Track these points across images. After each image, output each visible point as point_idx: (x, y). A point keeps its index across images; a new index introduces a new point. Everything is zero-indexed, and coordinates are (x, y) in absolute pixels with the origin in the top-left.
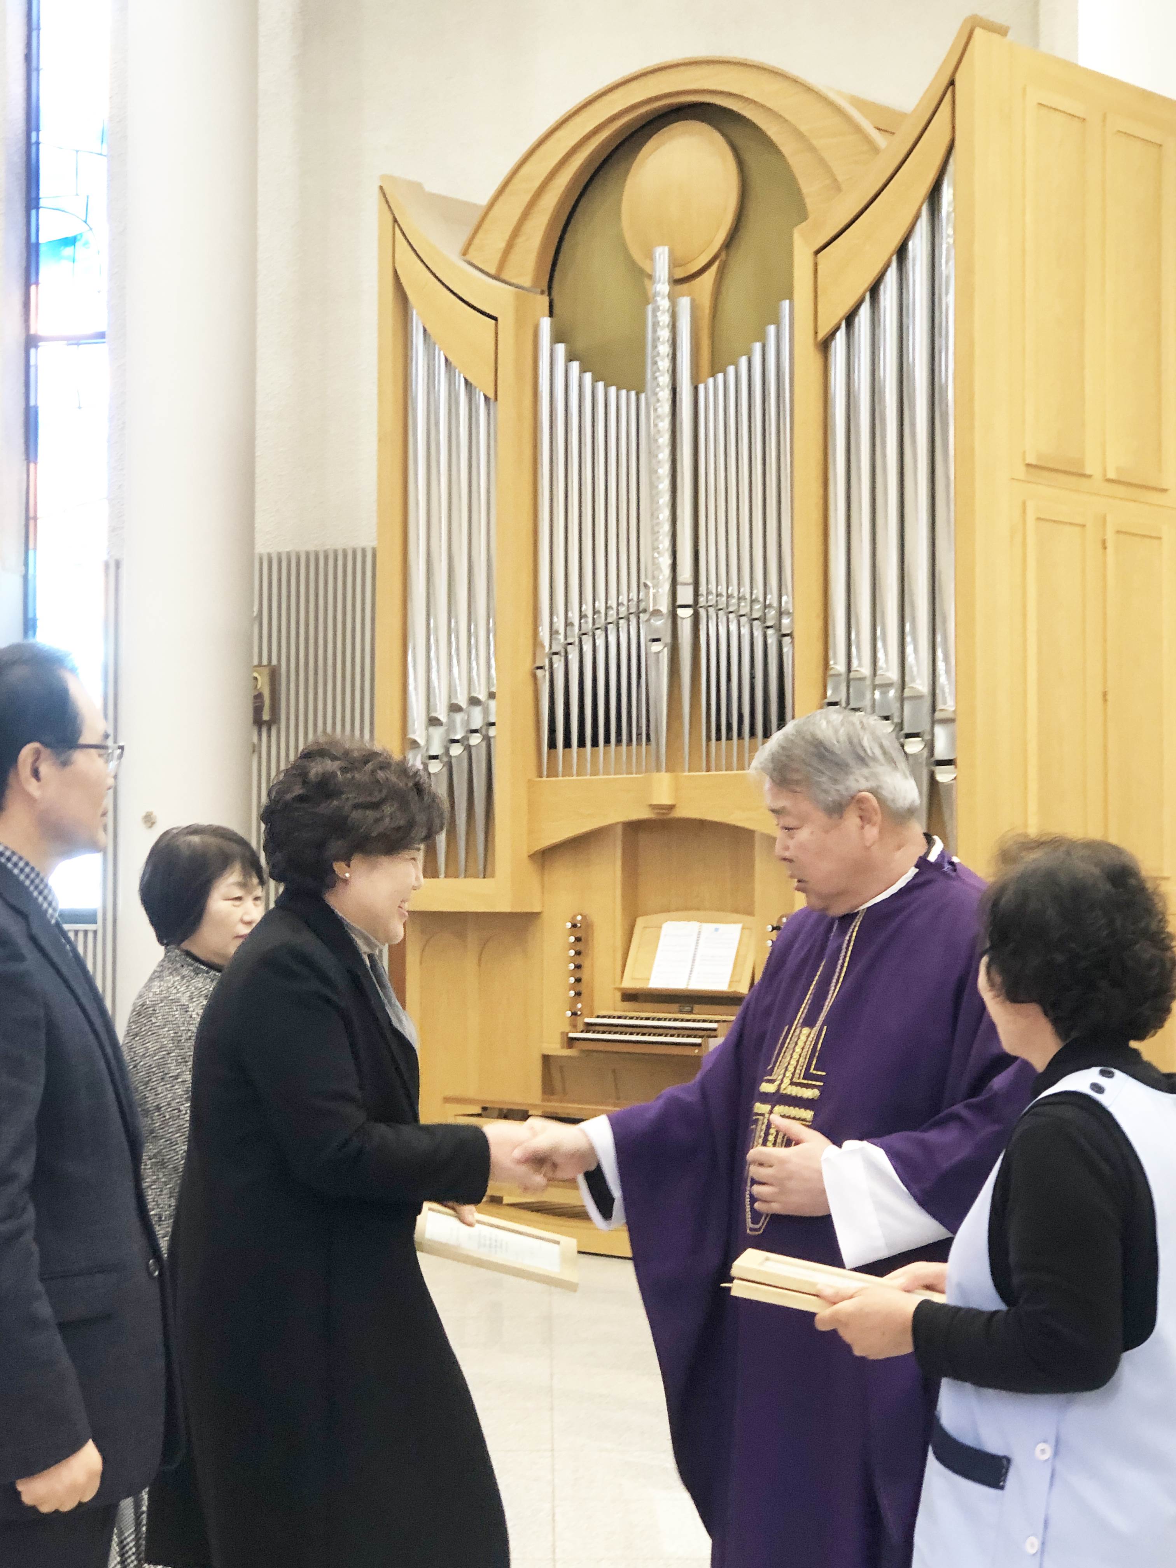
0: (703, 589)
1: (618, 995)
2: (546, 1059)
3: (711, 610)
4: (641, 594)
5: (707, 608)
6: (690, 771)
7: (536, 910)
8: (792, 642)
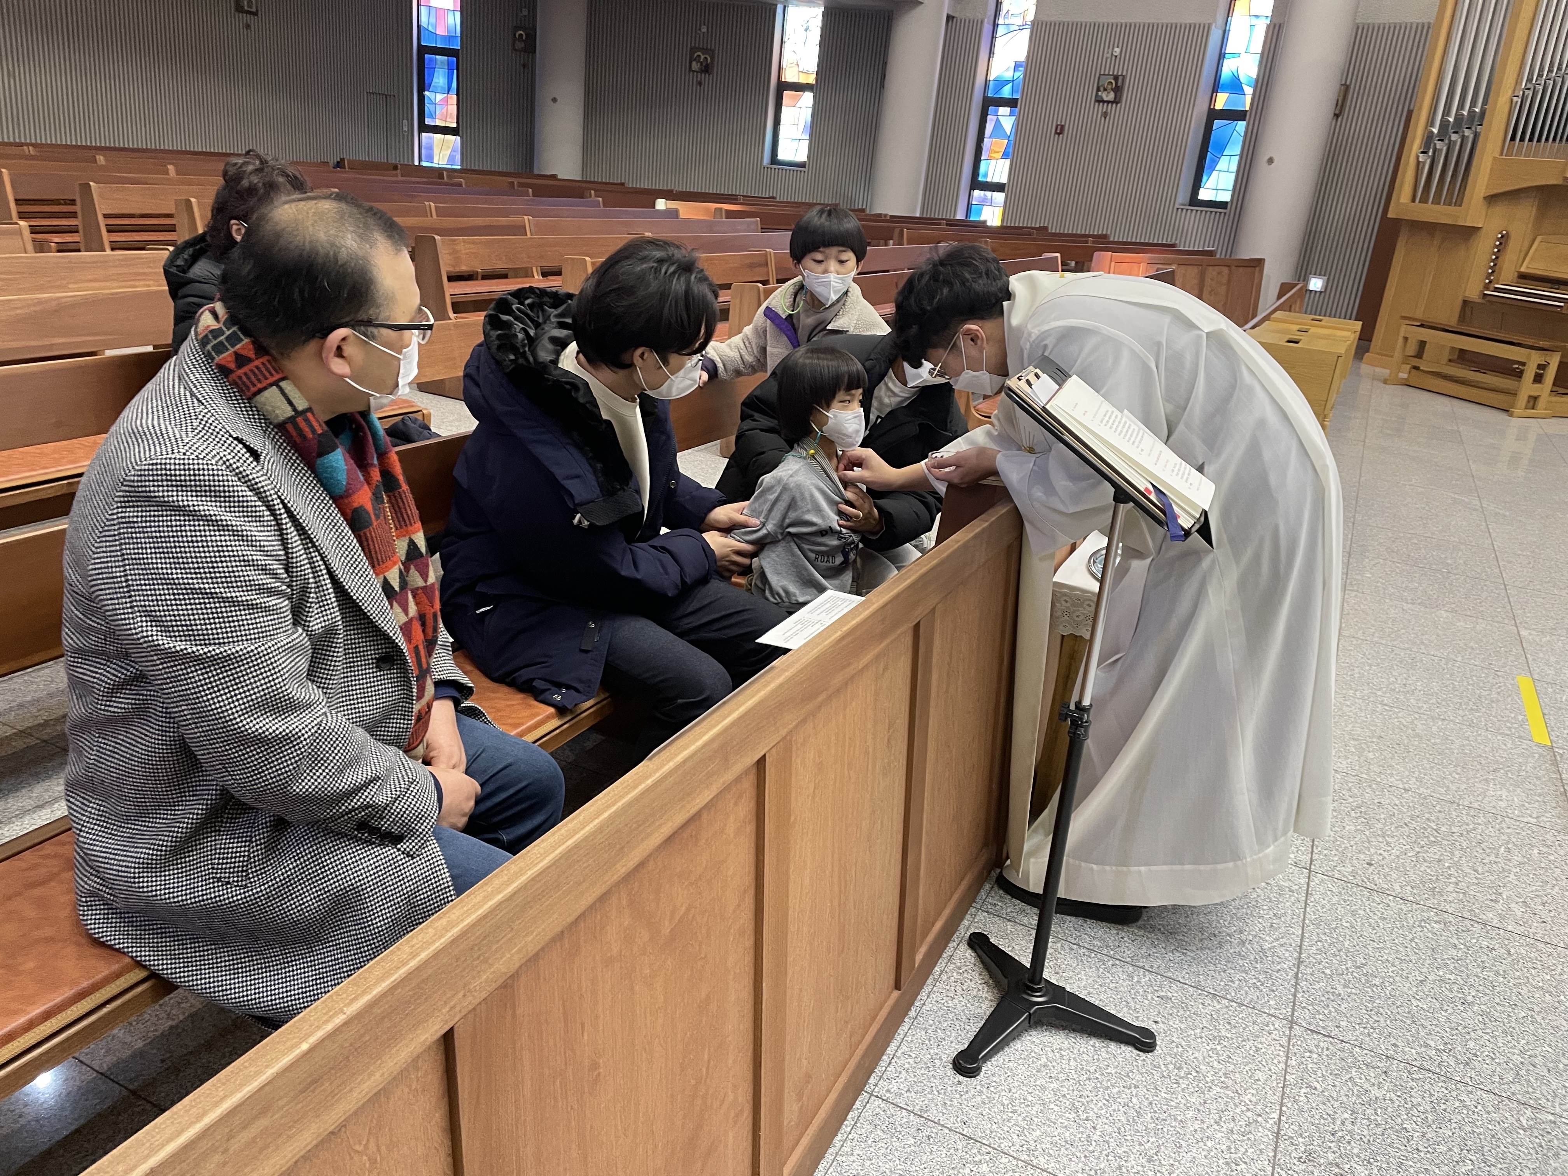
1: (1516, 274)
2: (1465, 302)
7: (1480, 226)
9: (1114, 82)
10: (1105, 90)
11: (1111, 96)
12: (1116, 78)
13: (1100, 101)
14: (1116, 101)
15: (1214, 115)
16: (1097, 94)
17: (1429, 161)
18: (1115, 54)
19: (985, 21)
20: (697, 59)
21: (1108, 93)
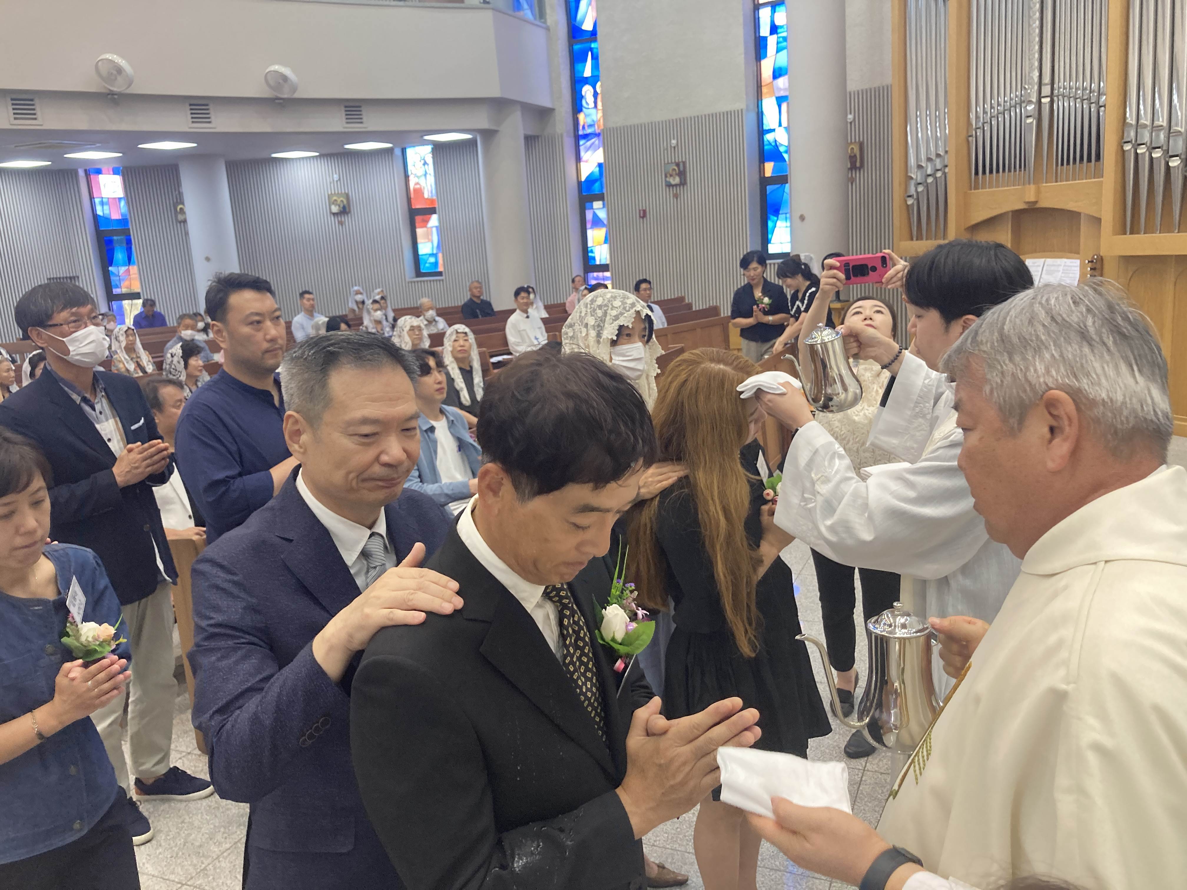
0: (1056, 86)
3: (1060, 97)
4: (1023, 92)
5: (1058, 96)
6: (1046, 183)
8: (1105, 111)
9: (676, 168)
10: (671, 176)
11: (677, 180)
12: (678, 165)
13: (669, 185)
14: (683, 183)
15: (764, 182)
16: (666, 181)
17: (915, 203)
18: (673, 145)
19: (565, 135)
20: (335, 202)
21: (674, 178)
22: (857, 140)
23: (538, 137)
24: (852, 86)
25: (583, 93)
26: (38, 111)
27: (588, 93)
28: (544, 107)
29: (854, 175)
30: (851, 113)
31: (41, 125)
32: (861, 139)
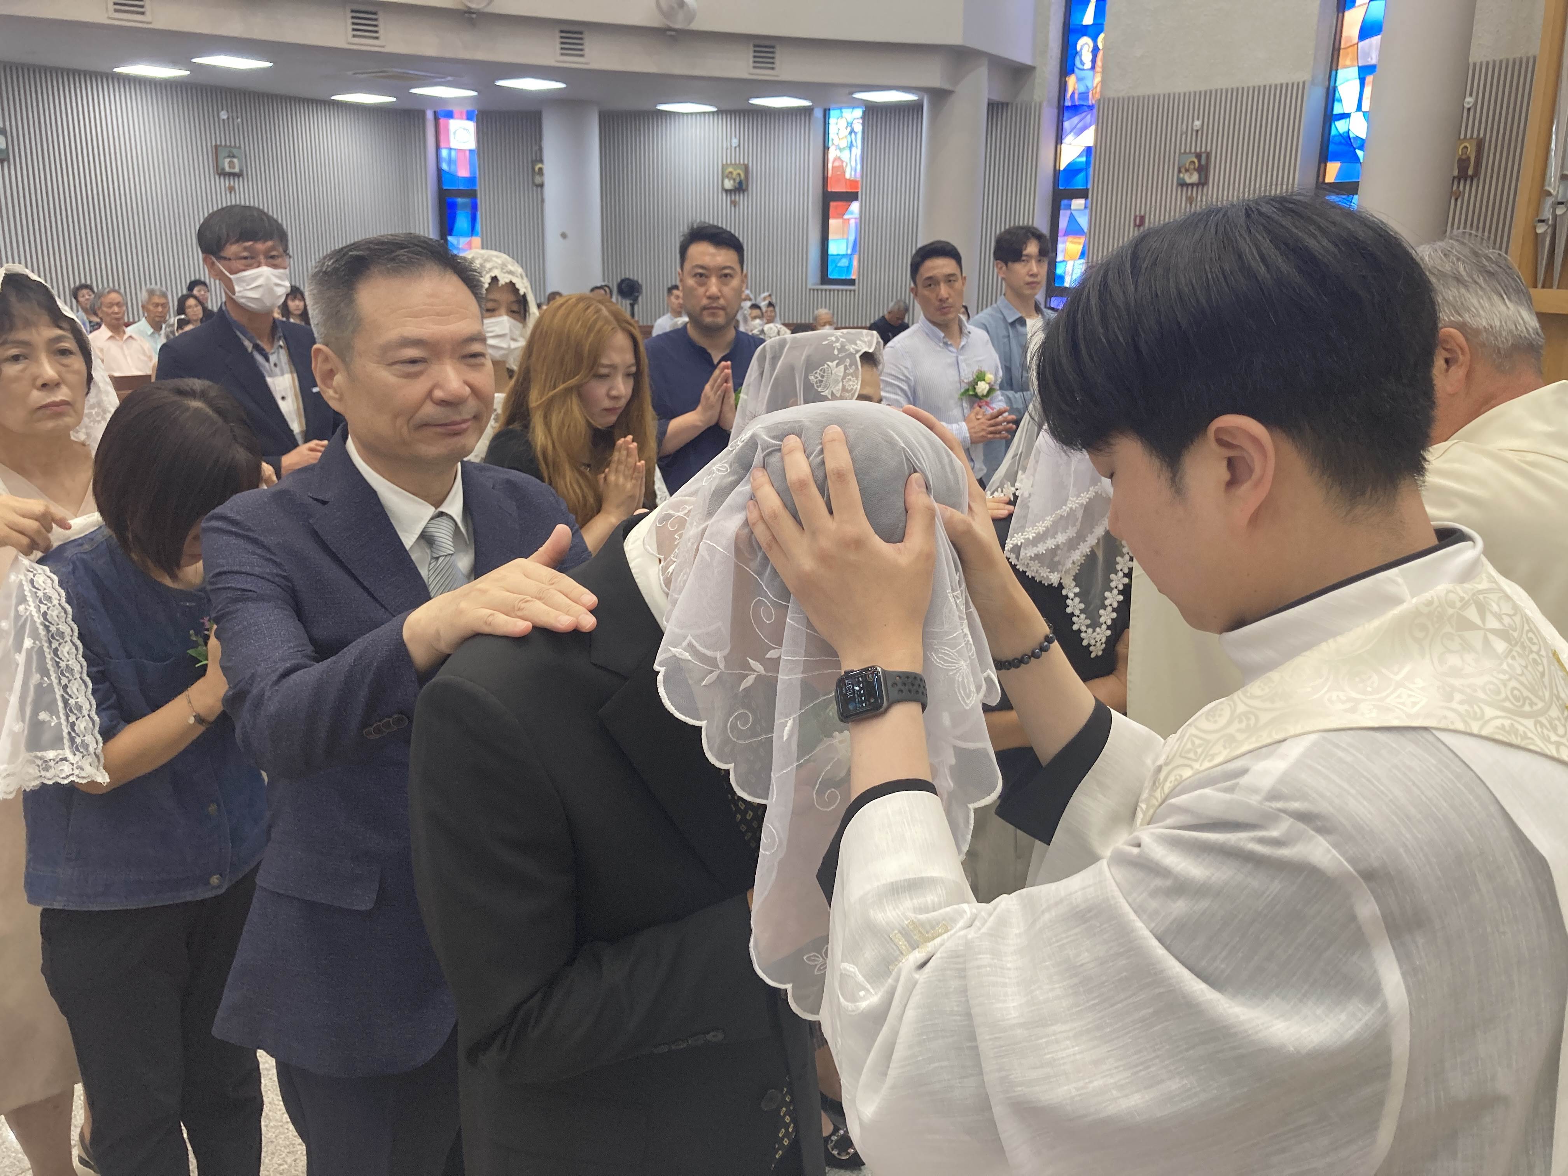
10: (1187, 170)
11: (1194, 178)
12: (1199, 156)
15: (1323, 189)
18: (1195, 128)
19: (1045, 104)
20: (729, 176)
21: (1191, 174)
22: (1475, 135)
23: (1007, 104)
24: (1479, 54)
25: (1078, 48)
26: (381, 29)
27: (1086, 47)
28: (1022, 64)
29: (1461, 188)
30: (1471, 95)
31: (383, 47)
32: (1482, 135)
